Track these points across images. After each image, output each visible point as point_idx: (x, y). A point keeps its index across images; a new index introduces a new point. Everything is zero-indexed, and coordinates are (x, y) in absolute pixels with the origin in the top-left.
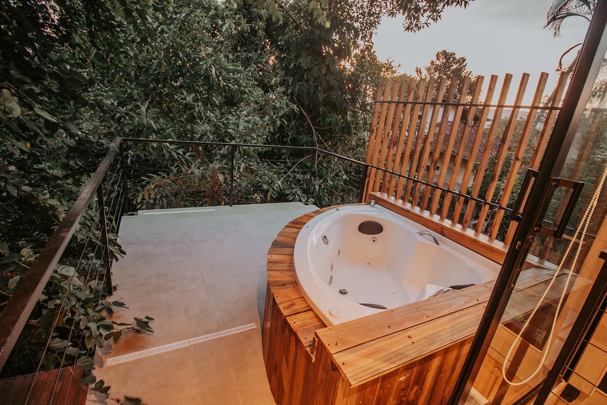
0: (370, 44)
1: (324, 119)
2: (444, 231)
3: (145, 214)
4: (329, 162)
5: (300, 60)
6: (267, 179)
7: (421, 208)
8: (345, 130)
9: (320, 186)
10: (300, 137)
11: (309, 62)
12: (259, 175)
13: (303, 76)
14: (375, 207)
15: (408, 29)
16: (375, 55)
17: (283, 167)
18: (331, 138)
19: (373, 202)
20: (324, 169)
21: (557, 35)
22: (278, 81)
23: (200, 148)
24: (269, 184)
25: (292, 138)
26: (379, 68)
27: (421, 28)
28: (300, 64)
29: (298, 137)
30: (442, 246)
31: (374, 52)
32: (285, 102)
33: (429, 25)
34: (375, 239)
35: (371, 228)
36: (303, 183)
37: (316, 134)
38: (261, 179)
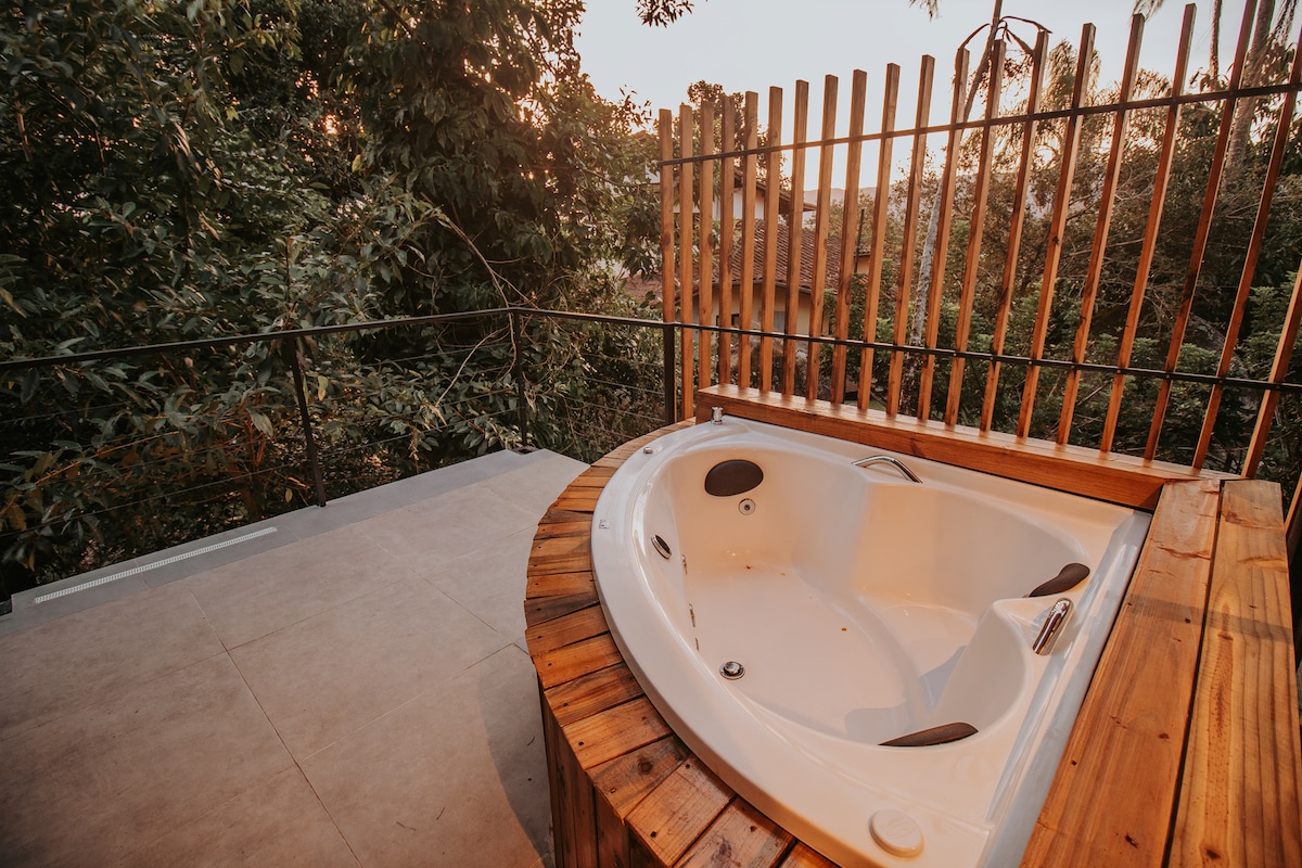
0: (572, 56)
1: (510, 240)
2: (919, 445)
3: (39, 600)
4: (543, 339)
5: (418, 102)
6: (399, 406)
7: (833, 402)
8: (565, 259)
9: (538, 400)
10: (461, 290)
11: (444, 102)
12: (376, 400)
13: (435, 138)
14: (725, 424)
15: (649, 18)
16: (589, 84)
17: (436, 370)
18: (535, 284)
19: (717, 410)
20: (537, 359)
21: (934, 15)
22: (371, 161)
23: (189, 361)
24: (408, 419)
25: (441, 295)
26: (604, 113)
27: (678, 15)
28: (421, 110)
29: (456, 291)
30: (927, 484)
31: (585, 76)
32: (408, 206)
33: (691, 7)
34: (746, 502)
35: (733, 478)
36: (494, 402)
37: (497, 278)
38: (384, 409)
